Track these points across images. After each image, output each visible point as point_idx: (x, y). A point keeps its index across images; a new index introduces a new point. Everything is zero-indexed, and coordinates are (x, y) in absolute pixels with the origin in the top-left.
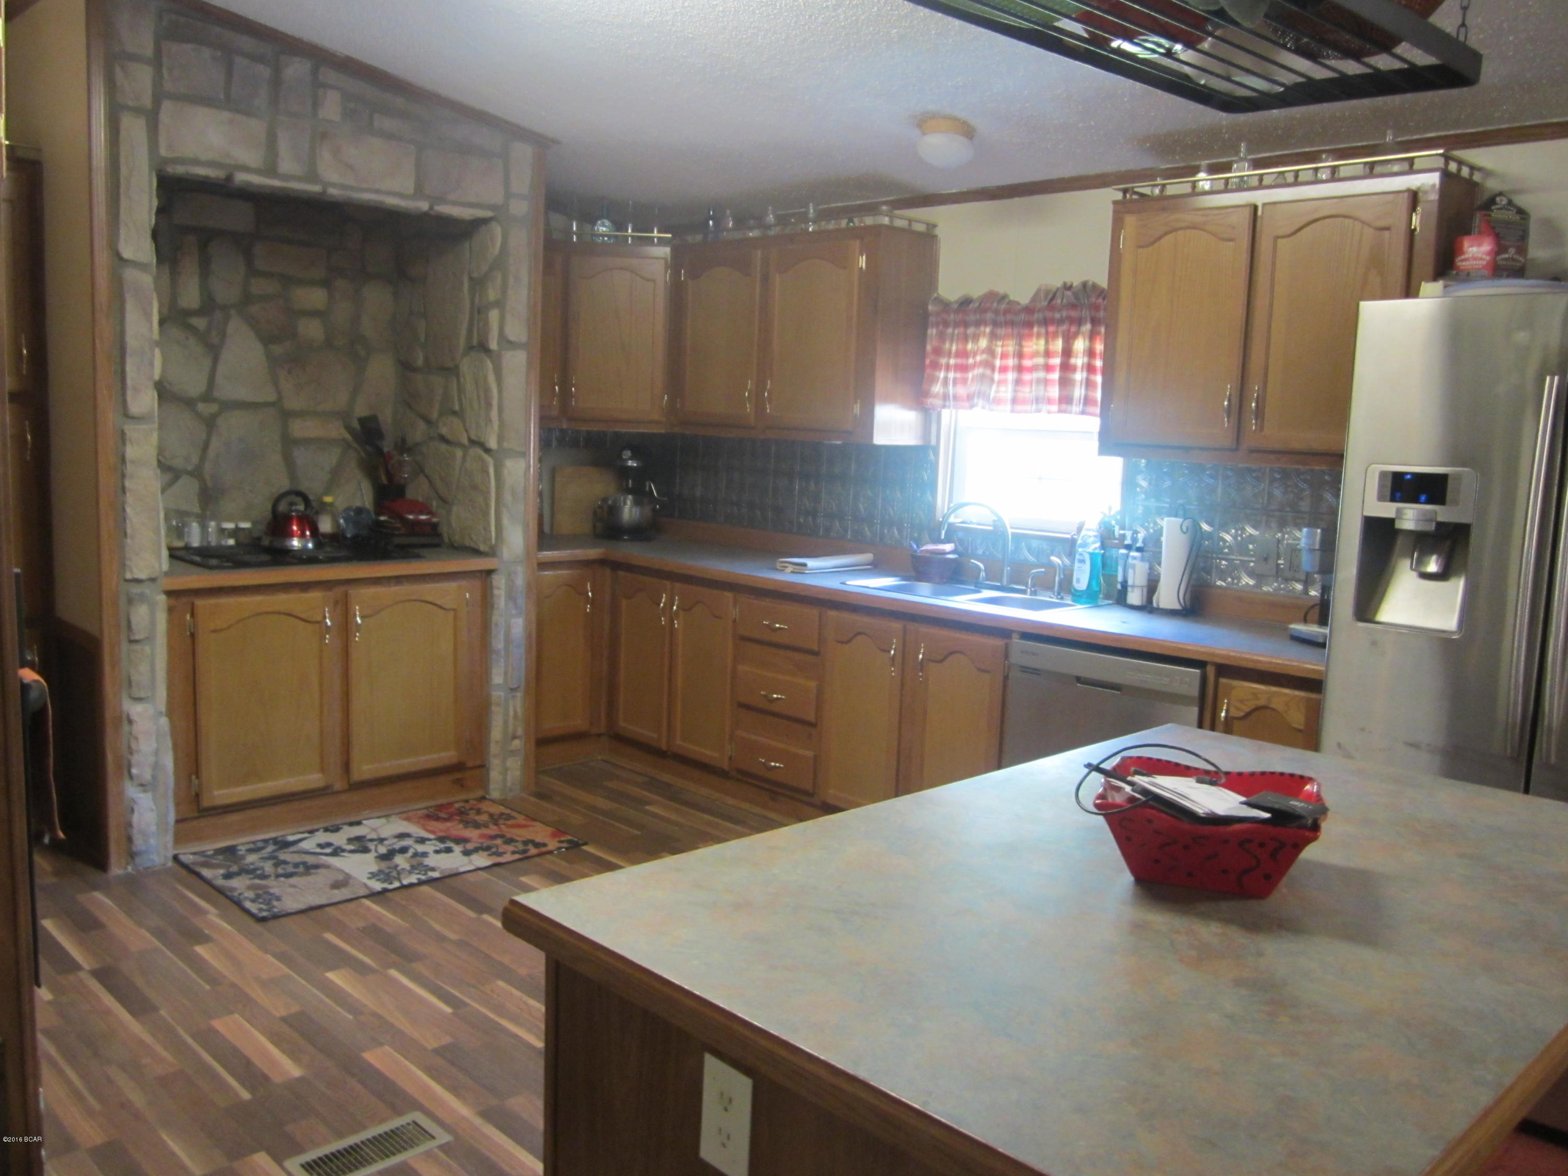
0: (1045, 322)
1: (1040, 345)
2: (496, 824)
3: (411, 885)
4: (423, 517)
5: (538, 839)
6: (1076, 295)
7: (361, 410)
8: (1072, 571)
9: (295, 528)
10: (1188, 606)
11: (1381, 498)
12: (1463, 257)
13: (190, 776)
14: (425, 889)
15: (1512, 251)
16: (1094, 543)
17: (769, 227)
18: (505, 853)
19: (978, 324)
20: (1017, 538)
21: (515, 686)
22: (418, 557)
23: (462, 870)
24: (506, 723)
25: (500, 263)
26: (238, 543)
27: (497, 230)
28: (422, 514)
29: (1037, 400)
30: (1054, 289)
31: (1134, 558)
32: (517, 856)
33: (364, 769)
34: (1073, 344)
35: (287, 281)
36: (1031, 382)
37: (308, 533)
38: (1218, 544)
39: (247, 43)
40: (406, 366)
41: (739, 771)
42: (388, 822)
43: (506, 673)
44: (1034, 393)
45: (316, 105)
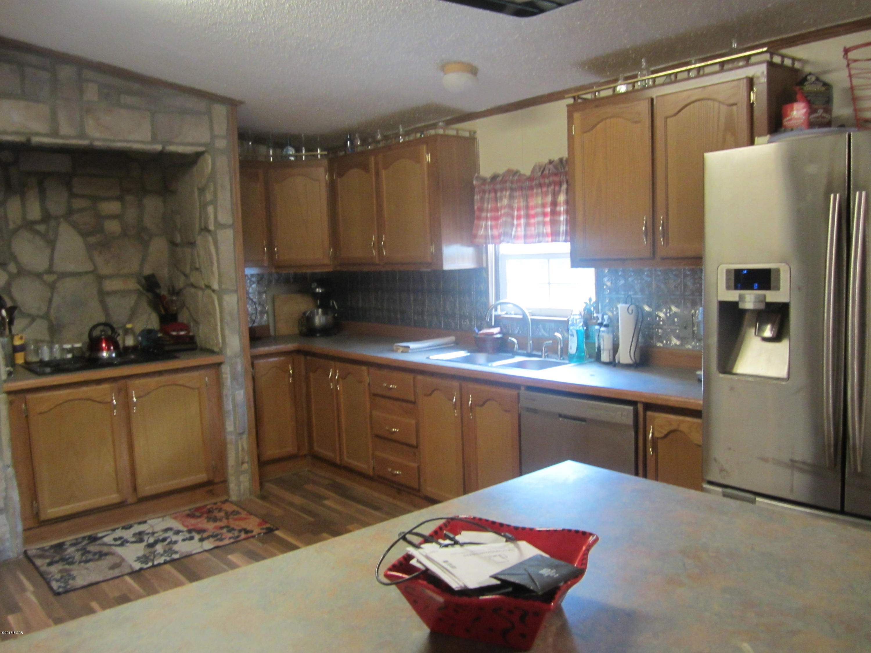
0: (540, 185)
1: (539, 200)
2: (227, 518)
3: (159, 565)
4: (182, 333)
5: (249, 528)
6: (556, 167)
7: (147, 271)
8: (568, 341)
9: (104, 345)
10: (638, 361)
11: (728, 288)
12: (788, 118)
13: (32, 503)
14: (167, 567)
15: (820, 112)
16: (580, 322)
17: (378, 142)
18: (225, 539)
19: (502, 190)
20: (535, 322)
21: (242, 431)
22: (175, 358)
23: (194, 552)
24: (237, 454)
25: (212, 178)
26: (74, 357)
27: (208, 158)
28: (182, 330)
29: (538, 235)
30: (544, 165)
31: (603, 331)
32: (232, 540)
33: (147, 490)
34: (558, 198)
35: (96, 199)
36: (534, 224)
37: (112, 348)
38: (656, 319)
39: (33, 59)
40: (173, 244)
41: (379, 477)
42: (163, 520)
43: (235, 424)
44: (536, 231)
45: (81, 91)
